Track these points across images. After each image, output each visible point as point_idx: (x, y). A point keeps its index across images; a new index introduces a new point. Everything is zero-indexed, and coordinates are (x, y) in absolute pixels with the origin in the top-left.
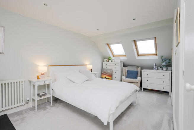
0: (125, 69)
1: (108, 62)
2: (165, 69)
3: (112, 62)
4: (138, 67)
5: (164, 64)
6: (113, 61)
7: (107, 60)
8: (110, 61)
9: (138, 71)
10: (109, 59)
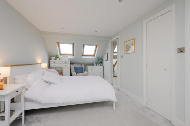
0: (73, 66)
1: (56, 61)
2: (99, 65)
3: (59, 60)
4: (81, 64)
5: (99, 62)
6: (61, 59)
7: (54, 58)
8: (58, 59)
9: (82, 67)
10: (57, 58)
